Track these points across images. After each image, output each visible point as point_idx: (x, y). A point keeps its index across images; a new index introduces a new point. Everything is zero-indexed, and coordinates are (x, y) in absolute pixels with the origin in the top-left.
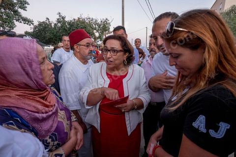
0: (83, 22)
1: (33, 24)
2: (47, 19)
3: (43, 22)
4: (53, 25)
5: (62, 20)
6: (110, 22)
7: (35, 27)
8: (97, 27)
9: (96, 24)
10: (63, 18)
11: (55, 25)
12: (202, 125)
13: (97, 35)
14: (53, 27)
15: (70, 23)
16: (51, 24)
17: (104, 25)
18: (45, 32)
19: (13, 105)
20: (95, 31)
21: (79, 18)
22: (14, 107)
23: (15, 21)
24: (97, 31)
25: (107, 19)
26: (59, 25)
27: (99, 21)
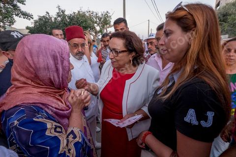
0: (84, 15)
1: (33, 18)
2: (47, 13)
3: (44, 17)
4: (53, 19)
5: (61, 14)
6: (111, 15)
7: (36, 22)
8: (98, 20)
9: (97, 17)
10: (63, 12)
11: (55, 19)
12: (194, 118)
13: (98, 28)
14: (53, 21)
15: (69, 17)
16: (51, 18)
17: (105, 19)
18: (46, 27)
20: (96, 25)
21: (79, 12)
23: (14, 15)
24: (98, 25)
25: (107, 12)
26: (59, 19)
27: (100, 15)
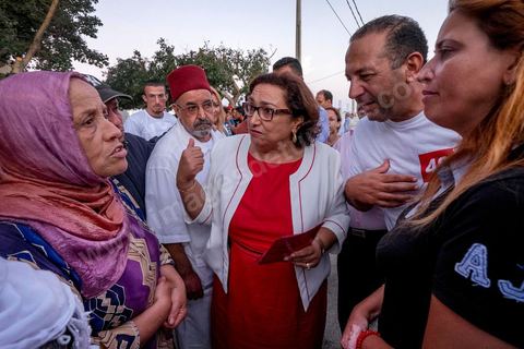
0: (211, 56)
1: (107, 64)
2: (137, 53)
3: (128, 60)
4: (147, 65)
5: (165, 54)
6: (268, 56)
7: (112, 71)
8: (240, 68)
9: (238, 60)
10: (170, 51)
11: (152, 65)
12: (480, 268)
13: (240, 84)
14: (148, 69)
15: (181, 61)
16: (143, 63)
17: (256, 64)
18: (131, 82)
19: (32, 217)
20: (235, 77)
21: (201, 51)
22: (35, 220)
23: (72, 59)
24: (241, 77)
25: (262, 51)
26: (160, 65)
27: (245, 56)
